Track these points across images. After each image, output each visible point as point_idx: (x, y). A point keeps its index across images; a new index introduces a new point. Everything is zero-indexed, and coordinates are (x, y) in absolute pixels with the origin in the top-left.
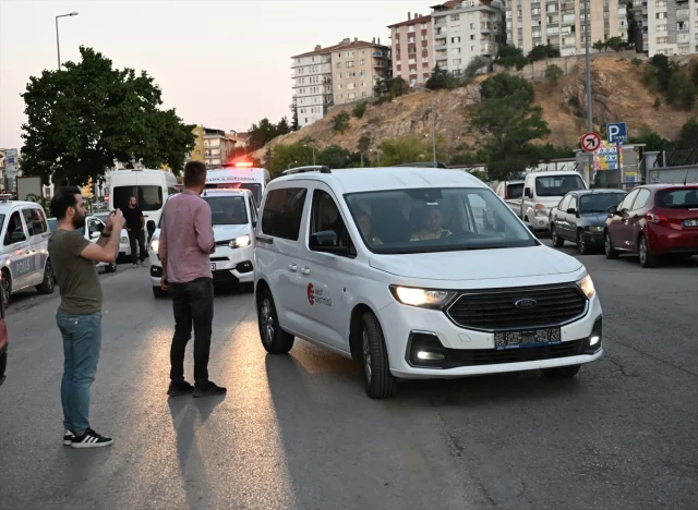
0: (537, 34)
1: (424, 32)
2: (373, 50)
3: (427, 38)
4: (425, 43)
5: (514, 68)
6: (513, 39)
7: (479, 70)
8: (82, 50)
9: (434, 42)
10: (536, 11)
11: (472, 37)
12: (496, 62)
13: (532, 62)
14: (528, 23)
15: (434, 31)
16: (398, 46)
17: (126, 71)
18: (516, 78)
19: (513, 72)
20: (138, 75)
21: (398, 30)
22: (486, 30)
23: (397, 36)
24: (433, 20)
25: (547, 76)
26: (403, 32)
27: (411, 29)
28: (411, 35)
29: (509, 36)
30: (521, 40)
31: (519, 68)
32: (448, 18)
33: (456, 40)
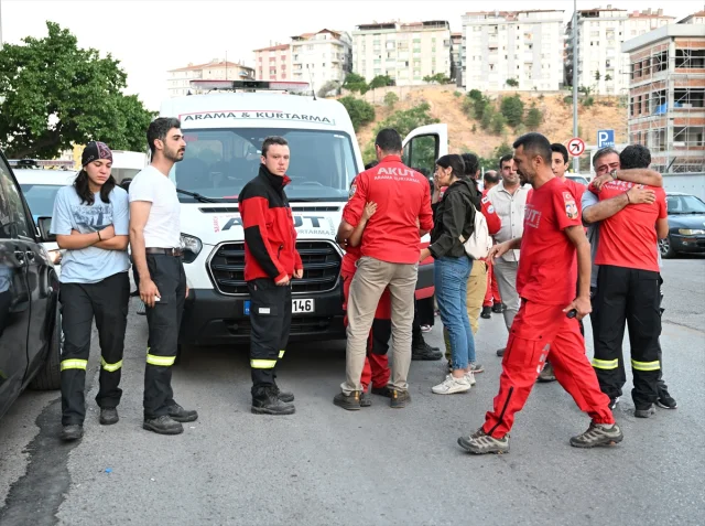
0: (377, 66)
1: (283, 58)
2: (239, 70)
3: (286, 62)
4: (284, 67)
5: (359, 93)
6: (357, 70)
7: (329, 93)
9: (292, 67)
10: (377, 47)
11: (324, 64)
12: (343, 86)
13: (373, 88)
14: (371, 56)
15: (292, 58)
16: (261, 68)
18: (361, 101)
19: (358, 96)
21: (261, 54)
22: (336, 60)
23: (261, 59)
24: (291, 48)
25: (386, 101)
26: (266, 56)
27: (273, 54)
28: (272, 59)
29: (354, 66)
30: (364, 70)
31: (363, 93)
32: (304, 48)
33: (310, 66)
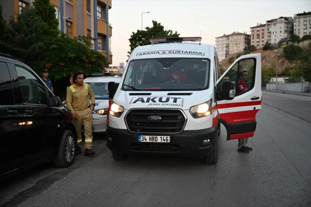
0: (305, 31)
1: (263, 30)
2: (244, 36)
3: (264, 32)
4: (263, 34)
5: (296, 43)
6: (296, 33)
7: (283, 44)
8: (153, 22)
9: (267, 34)
10: (305, 23)
11: (281, 32)
12: (289, 40)
13: (303, 41)
14: (302, 27)
15: (267, 30)
16: (253, 35)
17: (169, 31)
18: (297, 46)
19: (296, 44)
20: (174, 33)
21: (254, 29)
22: (286, 29)
23: (253, 31)
24: (266, 26)
25: (309, 46)
26: (255, 30)
27: (258, 29)
28: (258, 31)
29: (295, 31)
30: (299, 33)
31: (298, 43)
32: (272, 25)
33: (275, 33)
